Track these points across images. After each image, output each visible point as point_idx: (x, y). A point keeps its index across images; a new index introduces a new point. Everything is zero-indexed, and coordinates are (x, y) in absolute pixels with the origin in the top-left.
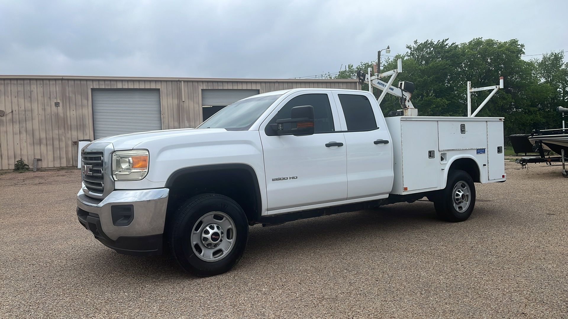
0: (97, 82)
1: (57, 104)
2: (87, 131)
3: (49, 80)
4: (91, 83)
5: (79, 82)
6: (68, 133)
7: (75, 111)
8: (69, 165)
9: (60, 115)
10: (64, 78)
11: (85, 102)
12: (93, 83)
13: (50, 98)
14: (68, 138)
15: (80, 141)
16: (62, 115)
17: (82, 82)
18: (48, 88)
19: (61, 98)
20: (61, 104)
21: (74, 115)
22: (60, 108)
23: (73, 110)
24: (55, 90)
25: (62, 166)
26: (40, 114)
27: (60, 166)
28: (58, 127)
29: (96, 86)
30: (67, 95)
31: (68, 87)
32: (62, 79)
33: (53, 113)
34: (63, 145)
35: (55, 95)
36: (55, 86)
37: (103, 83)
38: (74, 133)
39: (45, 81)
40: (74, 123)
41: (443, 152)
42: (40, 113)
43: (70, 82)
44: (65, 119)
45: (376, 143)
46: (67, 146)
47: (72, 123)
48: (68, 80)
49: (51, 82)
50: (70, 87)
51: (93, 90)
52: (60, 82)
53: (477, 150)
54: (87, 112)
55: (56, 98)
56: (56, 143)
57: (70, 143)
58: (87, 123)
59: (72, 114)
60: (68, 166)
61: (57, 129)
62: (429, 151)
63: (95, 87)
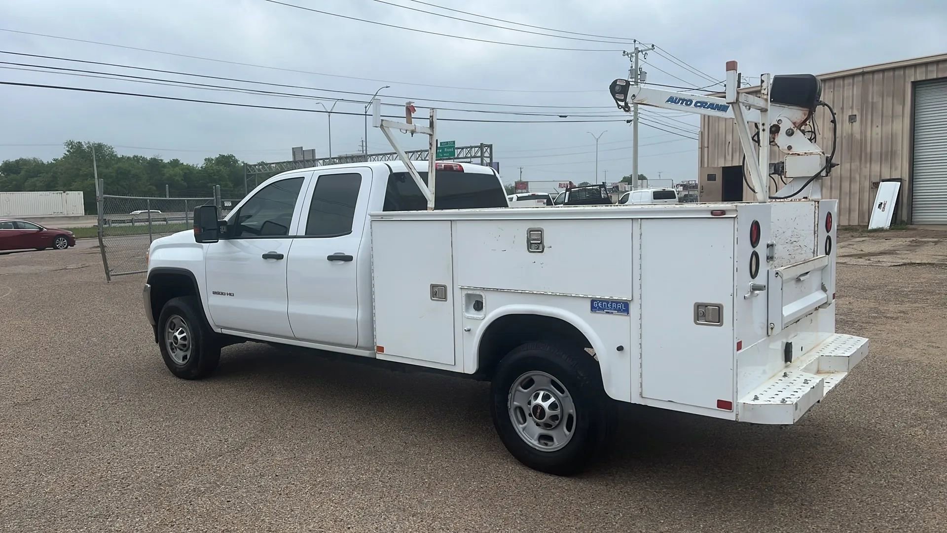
0: (923, 69)
1: (852, 119)
2: (899, 164)
3: (843, 77)
4: (912, 71)
5: (891, 73)
6: (866, 167)
7: (880, 126)
8: (863, 222)
9: (855, 136)
10: (865, 70)
11: (898, 108)
12: (915, 72)
13: (842, 109)
14: (865, 177)
15: (883, 181)
16: (858, 136)
17: (897, 73)
18: (841, 92)
19: (860, 107)
20: (858, 118)
21: (877, 134)
22: (857, 125)
23: (877, 126)
24: (851, 94)
25: (851, 224)
26: (825, 138)
27: (848, 225)
28: (851, 159)
29: (920, 75)
30: (870, 100)
31: (873, 85)
32: (863, 73)
33: (844, 134)
34: (856, 187)
35: (851, 103)
36: (851, 87)
37: (934, 68)
38: (876, 168)
39: (837, 82)
40: (877, 149)
41: (470, 292)
42: (825, 136)
43: (876, 76)
44: (862, 143)
45: (331, 258)
46: (861, 190)
47: (874, 149)
48: (873, 72)
49: (847, 81)
50: (875, 86)
51: (915, 84)
52: (860, 78)
53: (593, 301)
54: (902, 127)
55: (852, 108)
56: (846, 185)
57: (867, 184)
58: (900, 147)
59: (875, 133)
60: (862, 224)
61: (849, 161)
62: (431, 284)
63: (919, 79)
